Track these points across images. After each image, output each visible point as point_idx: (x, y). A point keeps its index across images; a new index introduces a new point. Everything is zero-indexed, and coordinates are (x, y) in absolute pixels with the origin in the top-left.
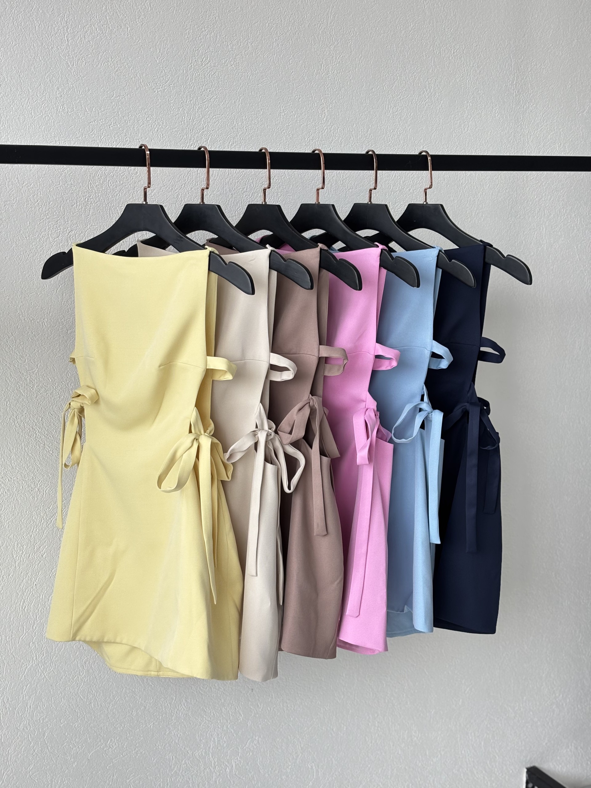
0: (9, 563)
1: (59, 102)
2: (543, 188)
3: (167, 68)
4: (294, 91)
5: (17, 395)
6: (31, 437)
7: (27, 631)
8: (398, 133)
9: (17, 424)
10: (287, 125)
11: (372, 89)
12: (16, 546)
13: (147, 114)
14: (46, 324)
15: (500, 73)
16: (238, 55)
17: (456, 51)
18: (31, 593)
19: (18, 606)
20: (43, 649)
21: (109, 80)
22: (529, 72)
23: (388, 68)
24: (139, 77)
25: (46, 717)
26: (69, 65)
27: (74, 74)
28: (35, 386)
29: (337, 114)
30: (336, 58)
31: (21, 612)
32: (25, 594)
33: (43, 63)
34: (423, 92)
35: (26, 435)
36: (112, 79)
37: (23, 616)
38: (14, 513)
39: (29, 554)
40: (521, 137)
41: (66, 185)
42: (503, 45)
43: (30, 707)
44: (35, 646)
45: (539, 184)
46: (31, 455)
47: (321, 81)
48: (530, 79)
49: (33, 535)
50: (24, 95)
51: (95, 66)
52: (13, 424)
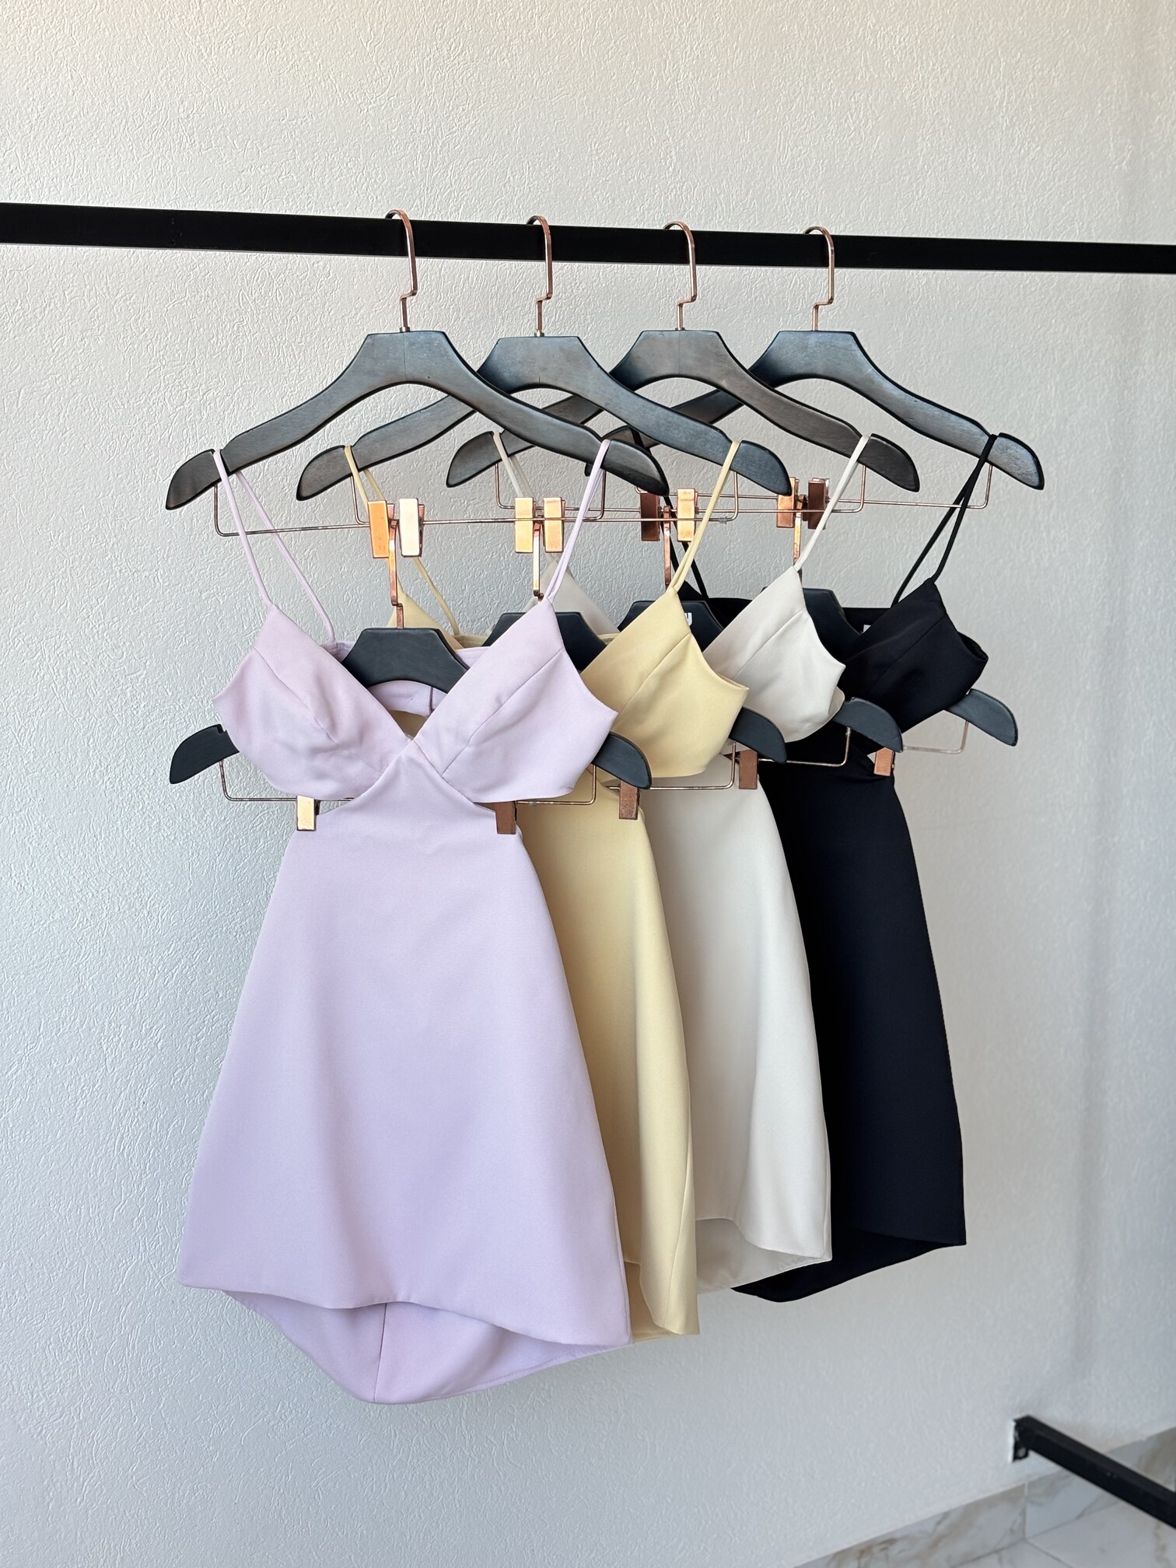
0: (94, 1062)
1: (183, 128)
2: (1052, 310)
3: (385, 63)
4: (615, 113)
5: (108, 725)
6: (133, 807)
7: (128, 1195)
8: (802, 198)
9: (108, 782)
10: (604, 179)
11: (756, 110)
12: (106, 1027)
13: (349, 156)
14: (161, 581)
15: (979, 85)
16: (515, 38)
17: (904, 39)
18: (136, 1120)
19: (111, 1147)
20: (157, 1231)
21: (278, 85)
22: (1030, 83)
23: (784, 69)
24: (333, 80)
25: (163, 1364)
26: (202, 54)
27: (211, 72)
28: (142, 705)
29: (694, 160)
30: (692, 48)
31: (117, 1159)
32: (124, 1123)
33: (153, 49)
34: (845, 117)
35: (125, 804)
36: (282, 85)
37: (120, 1167)
38: (104, 962)
39: (131, 1043)
40: (1016, 209)
41: (198, 297)
42: (985, 29)
43: (134, 1345)
44: (143, 1225)
45: (1046, 302)
46: (135, 845)
47: (665, 93)
48: (1030, 96)
49: (138, 1005)
50: (119, 114)
51: (251, 57)
52: (100, 783)
